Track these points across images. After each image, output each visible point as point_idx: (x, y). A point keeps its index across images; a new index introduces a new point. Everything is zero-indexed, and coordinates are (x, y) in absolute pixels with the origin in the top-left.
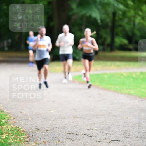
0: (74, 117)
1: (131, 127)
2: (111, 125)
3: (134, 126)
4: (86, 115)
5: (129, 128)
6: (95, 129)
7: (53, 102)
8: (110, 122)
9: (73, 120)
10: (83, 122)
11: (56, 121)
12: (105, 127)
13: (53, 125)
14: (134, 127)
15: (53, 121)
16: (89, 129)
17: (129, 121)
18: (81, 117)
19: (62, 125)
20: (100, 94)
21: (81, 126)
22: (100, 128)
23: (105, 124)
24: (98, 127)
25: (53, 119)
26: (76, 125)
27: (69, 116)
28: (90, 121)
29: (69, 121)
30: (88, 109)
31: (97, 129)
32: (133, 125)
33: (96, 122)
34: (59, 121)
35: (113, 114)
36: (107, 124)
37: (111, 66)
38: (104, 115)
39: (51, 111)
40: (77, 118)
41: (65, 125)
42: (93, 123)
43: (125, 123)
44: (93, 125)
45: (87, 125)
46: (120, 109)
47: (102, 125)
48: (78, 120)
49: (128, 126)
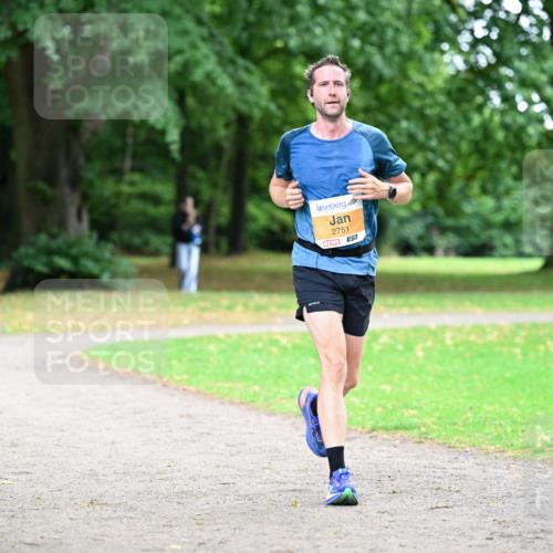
0: (92, 503)
1: (308, 538)
2: (233, 534)
3: (318, 535)
4: (139, 493)
5: (300, 542)
6: (173, 546)
7: (14, 445)
8: (228, 523)
9: (88, 513)
10: (125, 520)
11: (24, 517)
12: (209, 540)
13: (10, 532)
14: (319, 538)
15: (13, 516)
16: (150, 547)
17: (302, 518)
18: (119, 504)
19: (45, 534)
20: (189, 416)
21: (119, 536)
22: (191, 543)
23: (209, 528)
24: (183, 540)
25: (12, 511)
26: (98, 532)
27: (72, 499)
28: (153, 517)
29: (71, 519)
30: (144, 473)
31: (179, 547)
32: (318, 530)
33: (174, 523)
34: (36, 517)
35: (242, 492)
36: (218, 530)
37: (230, 308)
38: (205, 495)
39: (5, 482)
40: (105, 507)
41: (56, 532)
42: (164, 526)
43: (286, 527)
44: (163, 532)
45: (141, 533)
46: (267, 472)
47: (198, 533)
48: (107, 512)
49: (296, 535)
